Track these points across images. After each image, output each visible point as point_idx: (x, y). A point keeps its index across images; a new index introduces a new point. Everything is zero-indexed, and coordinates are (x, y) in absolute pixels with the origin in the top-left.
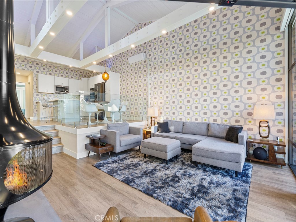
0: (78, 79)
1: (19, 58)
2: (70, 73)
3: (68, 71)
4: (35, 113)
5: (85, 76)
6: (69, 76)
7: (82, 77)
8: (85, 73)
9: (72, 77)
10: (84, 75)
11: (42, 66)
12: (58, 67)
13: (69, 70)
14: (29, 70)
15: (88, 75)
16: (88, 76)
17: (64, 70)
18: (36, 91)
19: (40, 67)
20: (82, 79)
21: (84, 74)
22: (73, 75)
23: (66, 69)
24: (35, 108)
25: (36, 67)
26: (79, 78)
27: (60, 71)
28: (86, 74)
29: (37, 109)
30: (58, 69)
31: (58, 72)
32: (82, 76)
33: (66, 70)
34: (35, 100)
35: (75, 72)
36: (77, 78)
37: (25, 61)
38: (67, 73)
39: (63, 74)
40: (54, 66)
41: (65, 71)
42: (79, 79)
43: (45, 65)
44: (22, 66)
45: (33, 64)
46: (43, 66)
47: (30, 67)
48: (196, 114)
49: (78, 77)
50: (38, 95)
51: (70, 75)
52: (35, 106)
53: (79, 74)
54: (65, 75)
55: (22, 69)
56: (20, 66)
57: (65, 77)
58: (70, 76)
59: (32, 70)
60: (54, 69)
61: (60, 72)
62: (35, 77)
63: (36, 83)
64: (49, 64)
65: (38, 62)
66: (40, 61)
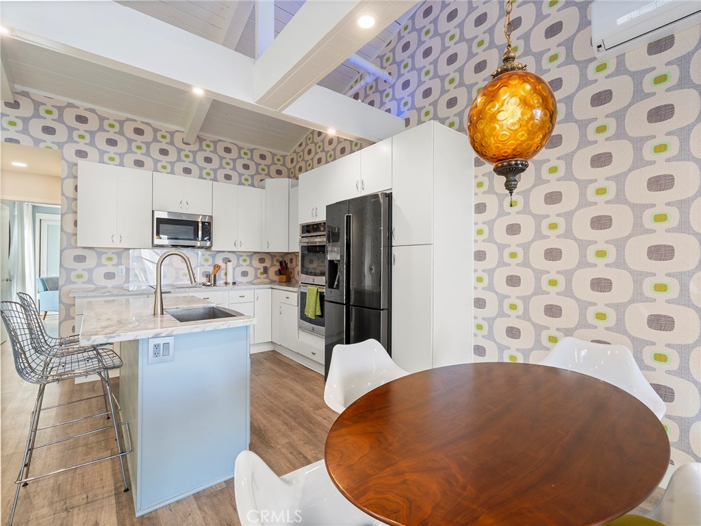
0: (252, 185)
2: (222, 158)
3: (215, 151)
5: (279, 172)
6: (215, 171)
7: (269, 175)
8: (279, 160)
9: (228, 177)
10: (273, 169)
11: (101, 129)
12: (172, 134)
13: (215, 148)
14: (42, 145)
15: (289, 165)
16: (289, 169)
17: (195, 147)
18: (73, 241)
19: (92, 134)
20: (268, 181)
21: (273, 163)
22: (234, 169)
23: (204, 144)
25: (75, 135)
26: (257, 178)
27: (179, 151)
28: (284, 165)
30: (172, 143)
31: (173, 156)
32: (266, 172)
33: (204, 147)
35: (240, 157)
36: (247, 180)
37: (24, 102)
38: (208, 160)
39: (194, 162)
40: (156, 131)
41: (201, 149)
42: (256, 184)
43: (117, 125)
44: (5, 125)
45: (60, 119)
46: (107, 128)
47: (49, 130)
49: (252, 177)
50: (80, 258)
51: (221, 167)
53: (258, 165)
54: (201, 169)
55: (8, 140)
57: (201, 177)
58: (221, 174)
59: (55, 147)
60: (155, 140)
61: (179, 153)
62: (66, 177)
63: (74, 204)
64: (135, 121)
65: (85, 109)
66: (93, 106)
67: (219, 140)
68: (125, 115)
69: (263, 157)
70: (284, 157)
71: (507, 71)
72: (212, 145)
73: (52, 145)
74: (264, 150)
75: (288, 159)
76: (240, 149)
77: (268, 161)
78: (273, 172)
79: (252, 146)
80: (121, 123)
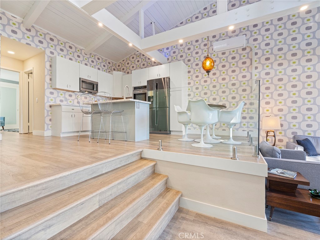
1: (22, 23)
2: (97, 62)
3: (95, 59)
4: (48, 125)
5: (114, 69)
6: (95, 66)
9: (99, 69)
11: (58, 44)
12: (81, 50)
13: (95, 57)
14: (39, 48)
17: (88, 56)
18: (49, 86)
19: (55, 46)
20: (114, 72)
21: (113, 66)
22: (101, 66)
23: (91, 55)
24: (48, 115)
25: (50, 45)
26: (108, 71)
27: (84, 57)
28: (116, 67)
29: (50, 118)
30: (81, 53)
31: (81, 58)
32: (110, 69)
34: (48, 101)
35: (102, 62)
36: (105, 70)
37: (32, 30)
38: (93, 62)
39: (88, 62)
40: (76, 48)
41: (90, 57)
43: (63, 44)
44: (26, 38)
45: (45, 38)
46: (60, 44)
47: (41, 42)
50: (52, 93)
51: (97, 65)
52: (48, 111)
53: (108, 66)
54: (91, 64)
55: (27, 44)
56: (24, 38)
57: (90, 68)
58: (97, 67)
59: (43, 49)
60: (76, 51)
62: (47, 61)
63: (50, 72)
64: (69, 43)
65: (53, 36)
66: (56, 35)
67: (96, 55)
68: (66, 41)
69: (109, 63)
70: (116, 64)
71: (207, 58)
72: (94, 56)
73: (42, 48)
74: (110, 61)
75: (117, 65)
76: (102, 59)
77: (111, 65)
78: (112, 69)
79: (106, 59)
80: (65, 43)
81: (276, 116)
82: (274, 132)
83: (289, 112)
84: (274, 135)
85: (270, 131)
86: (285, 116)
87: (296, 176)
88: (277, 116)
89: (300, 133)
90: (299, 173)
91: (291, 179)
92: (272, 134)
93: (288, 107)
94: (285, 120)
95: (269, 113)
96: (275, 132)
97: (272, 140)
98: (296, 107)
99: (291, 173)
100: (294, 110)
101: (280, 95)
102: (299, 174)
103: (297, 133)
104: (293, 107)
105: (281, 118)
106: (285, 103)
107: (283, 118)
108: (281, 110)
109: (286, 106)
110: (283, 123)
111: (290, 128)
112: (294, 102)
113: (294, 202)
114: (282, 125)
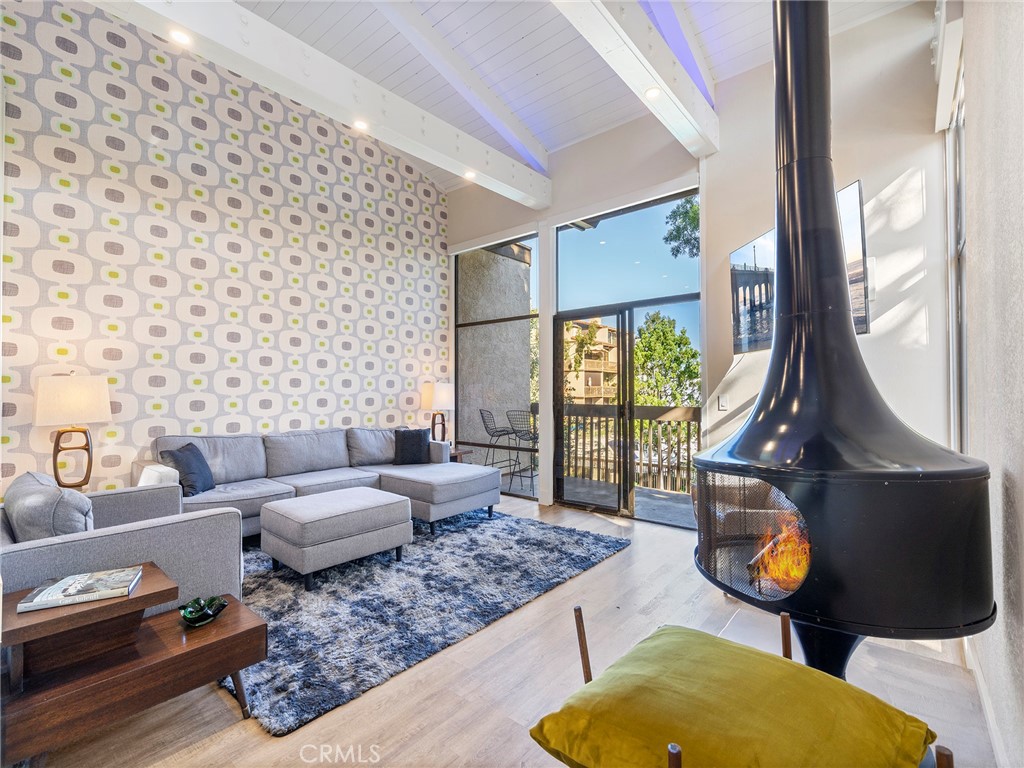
48: (295, 403)
81: (96, 372)
82: (85, 433)
83: (143, 363)
84: (87, 444)
85: (69, 428)
86: (128, 374)
87: (141, 577)
88: (99, 374)
89: (172, 429)
90: (152, 564)
91: (117, 601)
92: (79, 440)
93: (139, 345)
94: (128, 389)
95: (69, 363)
96: (91, 432)
97: (78, 465)
98: (162, 347)
99: (122, 574)
100: (158, 356)
101: (113, 301)
102: (151, 568)
103: (163, 429)
104: (153, 347)
105: (112, 381)
106: (129, 331)
107: (121, 383)
108: (113, 354)
109: (133, 340)
110: (119, 398)
111: (142, 415)
112: (158, 331)
113: (127, 682)
114: (115, 407)
